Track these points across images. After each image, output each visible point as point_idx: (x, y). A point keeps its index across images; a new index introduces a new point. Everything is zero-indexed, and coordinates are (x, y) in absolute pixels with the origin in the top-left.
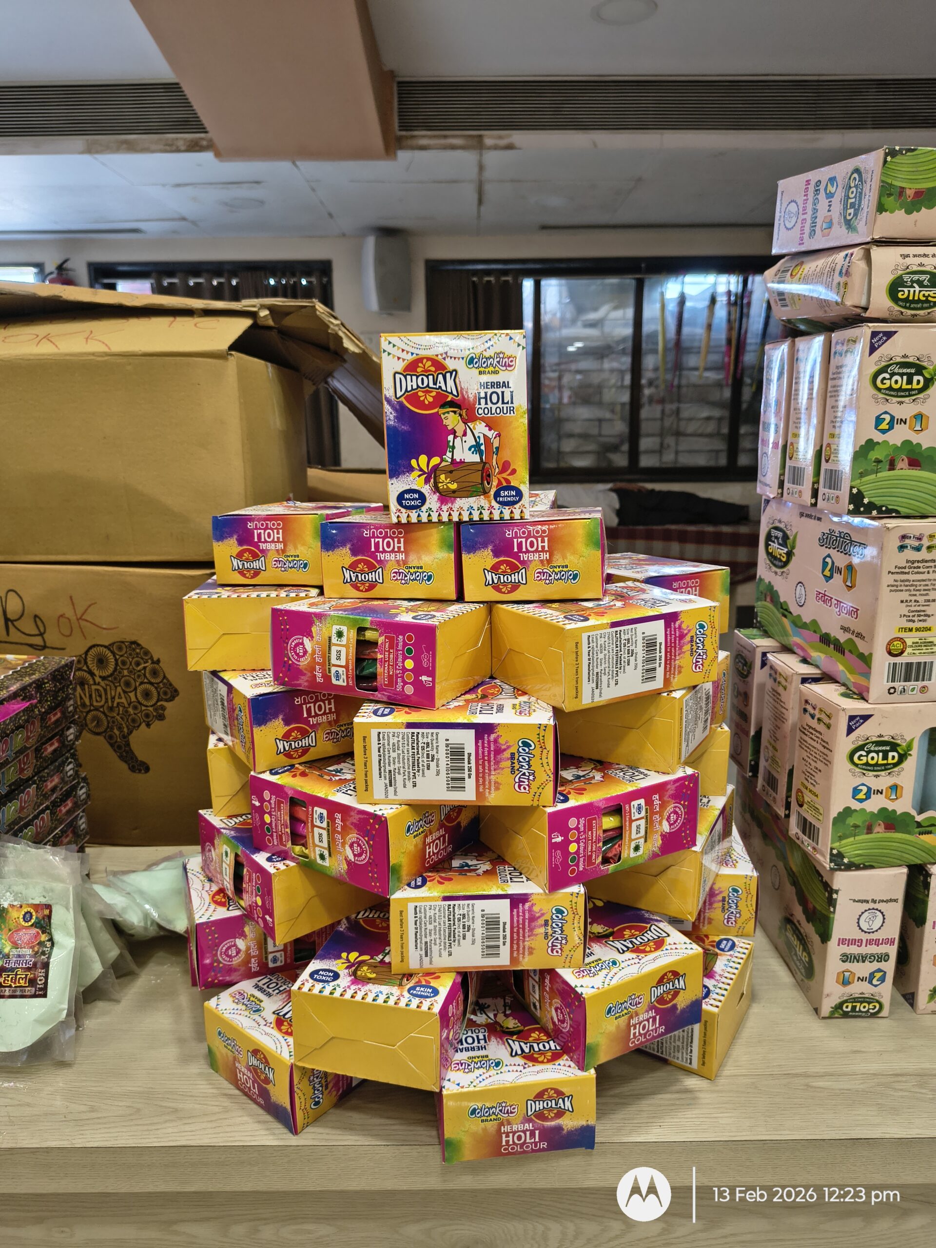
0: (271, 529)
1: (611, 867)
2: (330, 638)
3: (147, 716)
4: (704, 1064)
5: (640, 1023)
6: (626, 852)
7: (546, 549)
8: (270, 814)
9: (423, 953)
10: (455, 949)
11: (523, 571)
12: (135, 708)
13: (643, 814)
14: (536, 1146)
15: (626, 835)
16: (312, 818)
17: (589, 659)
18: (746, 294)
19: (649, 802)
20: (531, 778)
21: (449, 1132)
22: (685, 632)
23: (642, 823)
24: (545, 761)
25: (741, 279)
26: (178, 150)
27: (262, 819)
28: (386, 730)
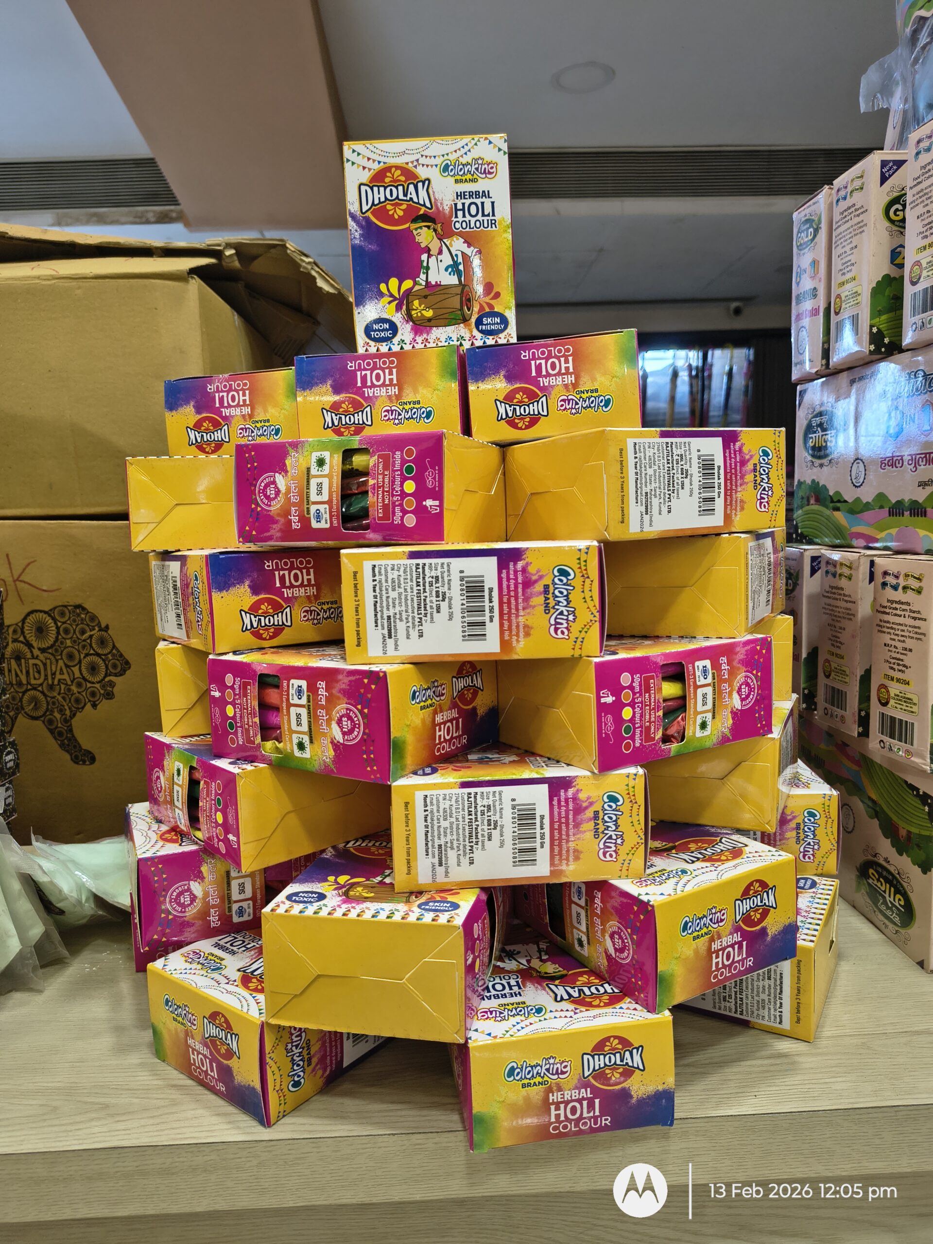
0: (236, 390)
1: (674, 747)
2: (308, 469)
3: (93, 694)
4: (798, 1021)
5: (723, 949)
6: (692, 728)
7: (571, 370)
8: (233, 704)
9: (436, 861)
10: (478, 854)
11: (544, 399)
12: (79, 685)
13: (709, 680)
14: (596, 1123)
15: (690, 704)
16: (288, 695)
17: (636, 474)
18: (707, 367)
19: (716, 666)
20: (571, 617)
21: (479, 1105)
22: (747, 457)
23: (709, 690)
24: (588, 594)
25: (701, 354)
26: (147, 222)
27: (223, 712)
28: (383, 562)
